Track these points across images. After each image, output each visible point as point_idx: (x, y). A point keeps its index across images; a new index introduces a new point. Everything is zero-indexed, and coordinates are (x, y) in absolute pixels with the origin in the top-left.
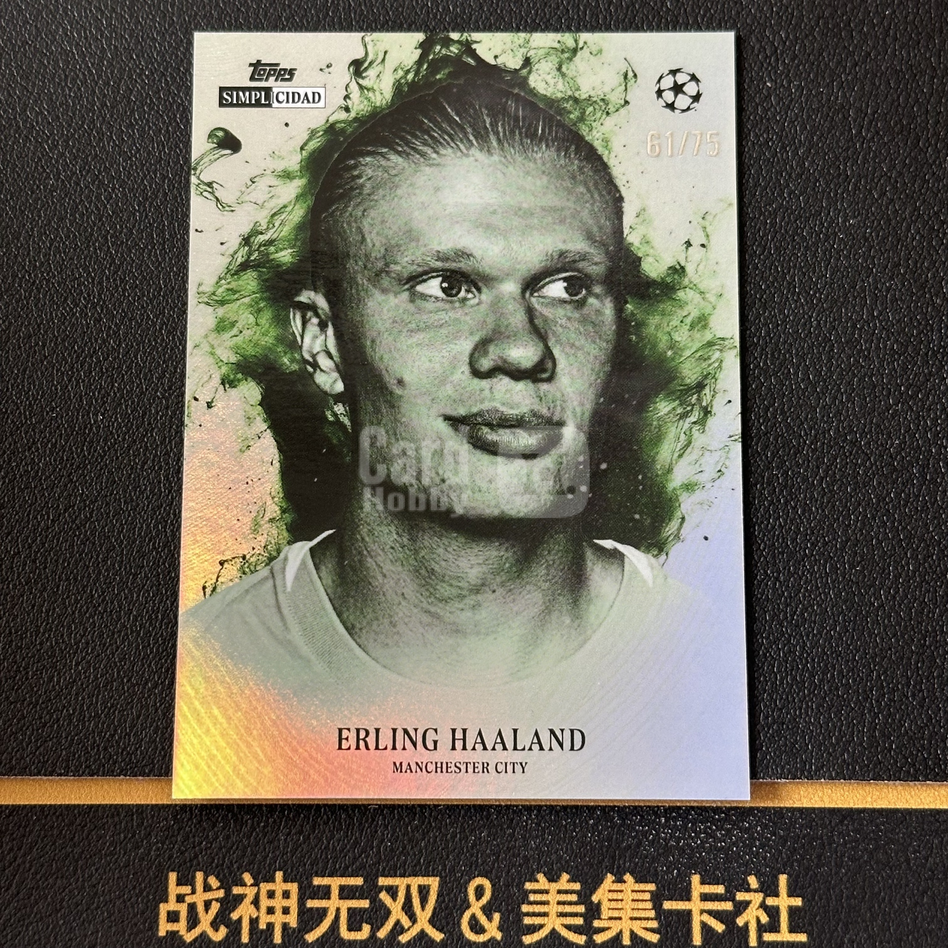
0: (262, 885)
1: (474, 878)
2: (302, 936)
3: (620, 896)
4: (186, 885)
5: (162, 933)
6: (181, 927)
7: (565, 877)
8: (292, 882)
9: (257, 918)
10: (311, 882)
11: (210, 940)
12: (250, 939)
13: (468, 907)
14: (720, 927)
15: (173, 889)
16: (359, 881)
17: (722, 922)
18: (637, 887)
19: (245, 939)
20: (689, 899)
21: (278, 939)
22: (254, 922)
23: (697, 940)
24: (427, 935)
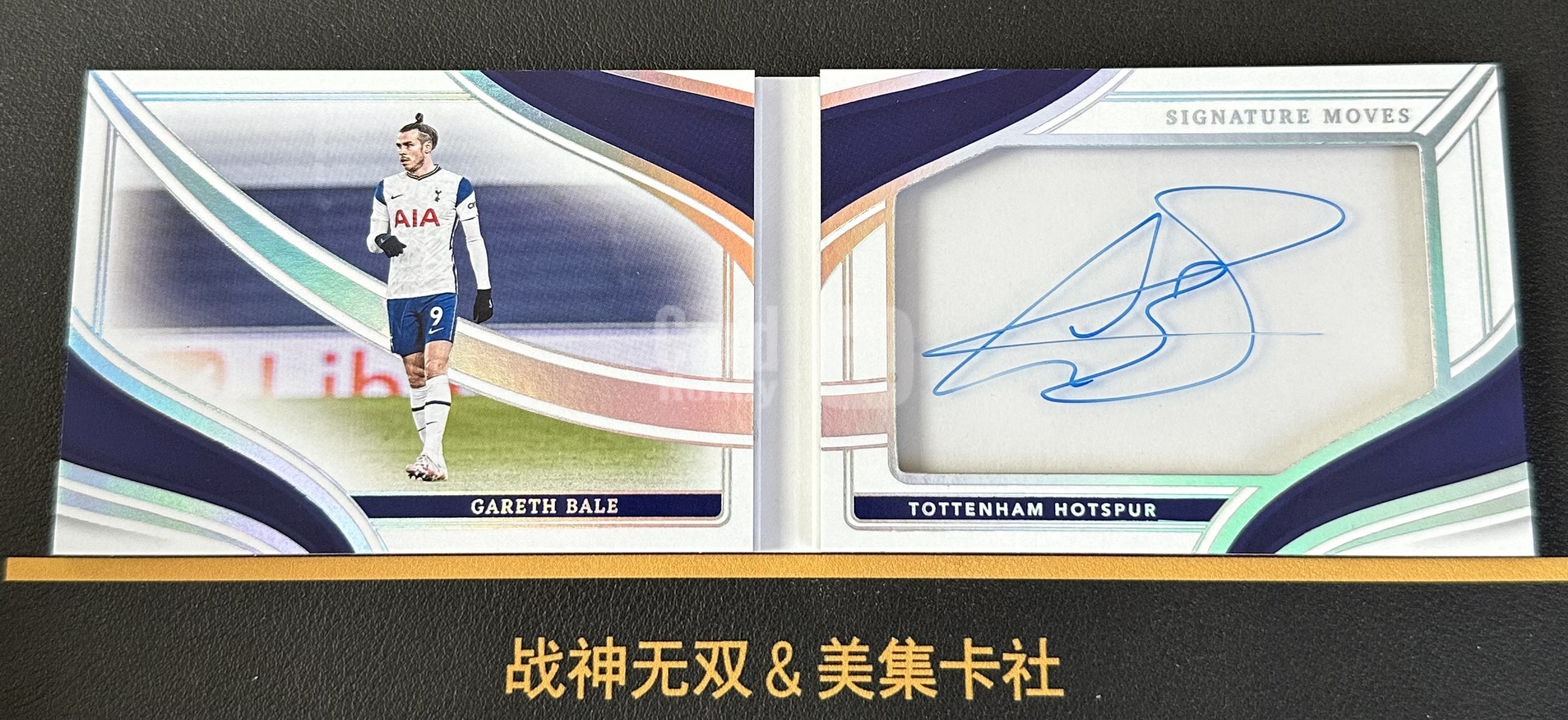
0: (595, 649)
1: (777, 642)
2: (630, 693)
3: (902, 657)
4: (530, 649)
5: (509, 691)
6: (525, 685)
7: (856, 640)
8: (621, 646)
9: (591, 677)
10: (637, 646)
11: (551, 698)
12: (585, 695)
13: (772, 666)
14: (988, 684)
15: (519, 653)
16: (678, 645)
17: (990, 679)
18: (917, 649)
19: (580, 695)
20: (962, 659)
21: (609, 696)
22: (588, 681)
23: (969, 695)
24: (736, 691)
